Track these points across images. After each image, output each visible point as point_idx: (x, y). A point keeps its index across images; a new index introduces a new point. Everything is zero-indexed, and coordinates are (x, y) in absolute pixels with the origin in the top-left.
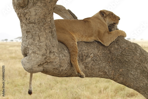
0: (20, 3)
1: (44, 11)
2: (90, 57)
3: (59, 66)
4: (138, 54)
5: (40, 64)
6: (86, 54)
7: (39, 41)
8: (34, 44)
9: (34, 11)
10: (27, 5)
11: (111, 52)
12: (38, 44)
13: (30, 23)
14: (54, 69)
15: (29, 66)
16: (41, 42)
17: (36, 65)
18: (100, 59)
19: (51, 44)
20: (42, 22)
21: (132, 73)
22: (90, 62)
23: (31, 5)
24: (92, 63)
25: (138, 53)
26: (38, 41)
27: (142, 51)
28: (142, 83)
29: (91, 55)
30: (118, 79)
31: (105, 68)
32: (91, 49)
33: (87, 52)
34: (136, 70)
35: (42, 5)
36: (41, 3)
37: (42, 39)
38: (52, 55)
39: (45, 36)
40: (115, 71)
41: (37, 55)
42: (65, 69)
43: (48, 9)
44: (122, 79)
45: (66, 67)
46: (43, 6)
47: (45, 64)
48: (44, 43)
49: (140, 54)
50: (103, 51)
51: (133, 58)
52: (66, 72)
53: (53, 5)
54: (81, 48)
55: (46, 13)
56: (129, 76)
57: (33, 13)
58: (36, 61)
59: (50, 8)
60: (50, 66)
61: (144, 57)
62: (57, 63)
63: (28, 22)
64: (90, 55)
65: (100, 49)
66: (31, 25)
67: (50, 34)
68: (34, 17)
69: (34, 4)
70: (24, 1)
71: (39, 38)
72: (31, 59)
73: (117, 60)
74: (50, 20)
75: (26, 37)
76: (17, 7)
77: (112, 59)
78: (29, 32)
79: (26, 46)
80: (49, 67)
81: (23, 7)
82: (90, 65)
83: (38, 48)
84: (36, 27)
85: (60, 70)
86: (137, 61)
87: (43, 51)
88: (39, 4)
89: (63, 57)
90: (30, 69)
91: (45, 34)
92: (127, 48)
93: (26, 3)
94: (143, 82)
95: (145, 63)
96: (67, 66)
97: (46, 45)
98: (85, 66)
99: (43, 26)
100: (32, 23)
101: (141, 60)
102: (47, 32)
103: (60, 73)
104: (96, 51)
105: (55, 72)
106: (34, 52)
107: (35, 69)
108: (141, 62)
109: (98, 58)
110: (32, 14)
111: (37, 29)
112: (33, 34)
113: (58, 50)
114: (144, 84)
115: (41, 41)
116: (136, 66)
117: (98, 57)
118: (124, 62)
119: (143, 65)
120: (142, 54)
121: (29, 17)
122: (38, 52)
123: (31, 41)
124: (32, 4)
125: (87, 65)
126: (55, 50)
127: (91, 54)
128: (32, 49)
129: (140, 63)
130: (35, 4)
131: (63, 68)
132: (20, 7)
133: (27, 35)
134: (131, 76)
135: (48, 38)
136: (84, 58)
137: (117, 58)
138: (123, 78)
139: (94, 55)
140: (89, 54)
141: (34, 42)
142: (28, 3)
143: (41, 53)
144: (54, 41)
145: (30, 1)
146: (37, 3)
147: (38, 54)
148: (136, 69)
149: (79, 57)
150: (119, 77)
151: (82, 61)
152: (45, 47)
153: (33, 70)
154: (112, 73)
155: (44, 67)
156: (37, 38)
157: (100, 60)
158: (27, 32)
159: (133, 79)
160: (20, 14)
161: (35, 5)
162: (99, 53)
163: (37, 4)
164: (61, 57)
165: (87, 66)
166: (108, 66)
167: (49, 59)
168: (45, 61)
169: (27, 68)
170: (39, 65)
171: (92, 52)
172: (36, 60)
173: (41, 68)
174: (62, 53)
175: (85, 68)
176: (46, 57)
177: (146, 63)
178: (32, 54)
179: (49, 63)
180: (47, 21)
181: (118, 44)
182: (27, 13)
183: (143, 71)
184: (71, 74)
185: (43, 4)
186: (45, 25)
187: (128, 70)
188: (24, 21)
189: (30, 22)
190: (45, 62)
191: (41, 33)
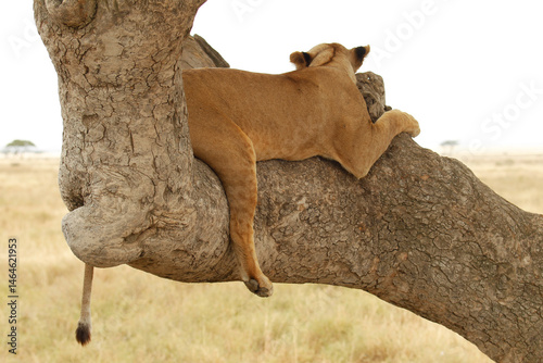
0: (66, 11)
1: (152, 42)
2: (295, 209)
3: (193, 239)
4: (464, 199)
5: (132, 234)
6: (282, 199)
7: (131, 150)
8: (112, 162)
9: (117, 41)
10: (92, 19)
11: (370, 192)
12: (124, 162)
13: (100, 84)
14: (178, 250)
15: (93, 242)
16: (137, 155)
17: (118, 236)
18: (332, 215)
19: (173, 162)
20: (144, 83)
21: (441, 265)
22: (295, 228)
23: (107, 21)
24: (302, 230)
25: (463, 195)
26: (125, 151)
27: (478, 187)
28: (478, 302)
29: (299, 203)
30: (392, 287)
31: (347, 247)
32: (299, 182)
33: (287, 191)
34: (457, 256)
35: (146, 22)
36: (144, 12)
37: (142, 143)
38: (173, 202)
39: (152, 132)
40: (381, 260)
41: (120, 199)
42: (212, 251)
43: (169, 35)
44: (404, 288)
45: (217, 244)
46: (150, 24)
47: (149, 232)
48: (146, 157)
49: (470, 198)
50: (342, 189)
51: (446, 212)
52: (214, 262)
53: (186, 19)
54: (266, 177)
55: (159, 51)
56: (430, 277)
57: (113, 50)
58: (118, 222)
59: (175, 30)
60: (165, 241)
61: (485, 207)
62: (190, 228)
63: (92, 81)
64: (297, 200)
65: (331, 180)
66: (103, 92)
67: (170, 125)
68: (114, 63)
69: (119, 16)
70: (81, 7)
71: (128, 139)
72: (100, 217)
73: (389, 220)
74: (171, 73)
75: (79, 136)
76: (55, 28)
77: (372, 215)
78: (92, 116)
79: (80, 168)
80: (163, 245)
81: (75, 28)
82: (294, 240)
83: (126, 176)
84: (120, 99)
85: (198, 257)
86: (459, 222)
87: (144, 186)
88: (136, 16)
89: (207, 208)
90: (94, 253)
91: (151, 126)
92: (425, 178)
93: (90, 13)
94: (481, 301)
95: (490, 230)
96: (220, 240)
97: (154, 163)
98: (278, 242)
99: (144, 97)
100: (107, 85)
101: (474, 220)
102: (158, 116)
103: (196, 267)
104: (315, 188)
105: (177, 262)
106: (111, 192)
107: (111, 252)
108: (475, 226)
109: (326, 212)
110: (108, 52)
111: (123, 107)
112: (107, 126)
113: (194, 182)
114: (484, 308)
115: (137, 150)
116: (458, 240)
117: (322, 207)
118: (414, 229)
119: (483, 237)
120: (479, 197)
121: (99, 62)
122: (126, 191)
123: (100, 149)
124: (109, 15)
125: (286, 239)
126: (184, 184)
127: (300, 197)
128: (102, 179)
129: (472, 229)
130: (122, 17)
131: (206, 250)
132: (63, 27)
133: (84, 129)
134: (439, 279)
135: (163, 139)
136: (276, 211)
137: (390, 214)
138: (411, 286)
139: (312, 201)
140: (294, 199)
141: (109, 153)
142: (95, 14)
143: (137, 194)
144: (181, 150)
145: (102, 6)
146: (128, 13)
147: (124, 197)
148: (457, 251)
149: (259, 209)
150: (395, 280)
151: (268, 225)
152: (150, 172)
153: (105, 254)
154: (369, 266)
155: (142, 245)
156: (123, 139)
157: (332, 220)
158: (85, 117)
159: (447, 289)
160: (62, 53)
161: (120, 20)
162: (326, 196)
163: (130, 17)
164: (204, 208)
165: (287, 243)
166: (357, 240)
167: (162, 215)
168: (148, 224)
169: (86, 250)
170: (125, 239)
171: (302, 192)
172: (119, 219)
173: (134, 250)
174: (206, 195)
175: (279, 249)
176: (152, 207)
177: (493, 232)
178: (104, 199)
179: (164, 229)
180: (160, 77)
181: (394, 163)
182: (90, 49)
183: (482, 261)
184: (232, 272)
185: (149, 17)
186: (153, 91)
187: (429, 255)
188: (76, 78)
189: (99, 80)
190: (149, 228)
191: (139, 121)
